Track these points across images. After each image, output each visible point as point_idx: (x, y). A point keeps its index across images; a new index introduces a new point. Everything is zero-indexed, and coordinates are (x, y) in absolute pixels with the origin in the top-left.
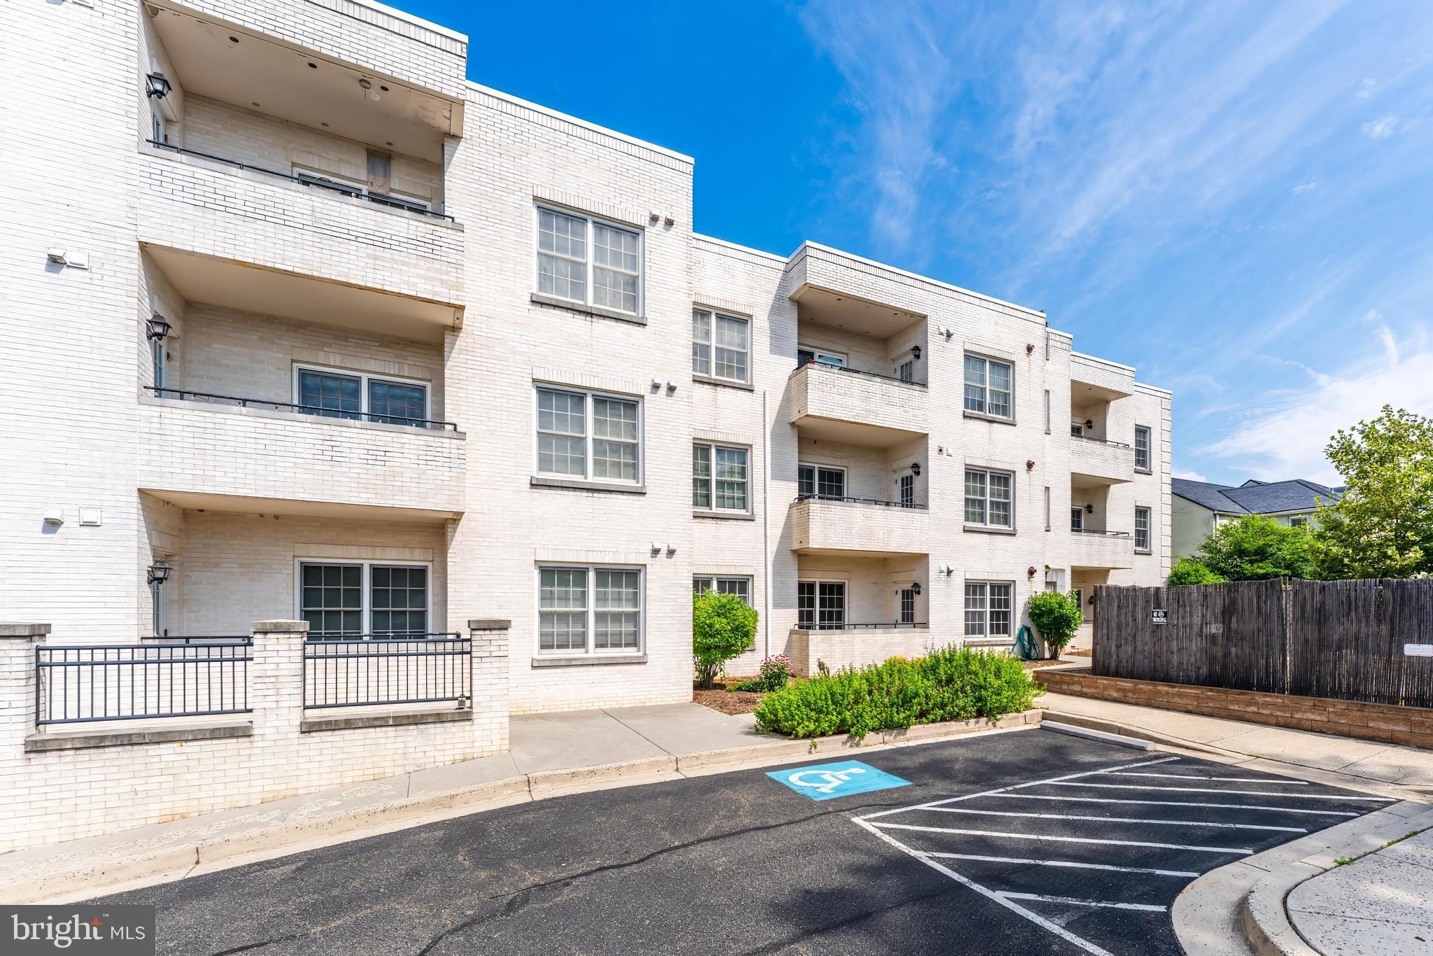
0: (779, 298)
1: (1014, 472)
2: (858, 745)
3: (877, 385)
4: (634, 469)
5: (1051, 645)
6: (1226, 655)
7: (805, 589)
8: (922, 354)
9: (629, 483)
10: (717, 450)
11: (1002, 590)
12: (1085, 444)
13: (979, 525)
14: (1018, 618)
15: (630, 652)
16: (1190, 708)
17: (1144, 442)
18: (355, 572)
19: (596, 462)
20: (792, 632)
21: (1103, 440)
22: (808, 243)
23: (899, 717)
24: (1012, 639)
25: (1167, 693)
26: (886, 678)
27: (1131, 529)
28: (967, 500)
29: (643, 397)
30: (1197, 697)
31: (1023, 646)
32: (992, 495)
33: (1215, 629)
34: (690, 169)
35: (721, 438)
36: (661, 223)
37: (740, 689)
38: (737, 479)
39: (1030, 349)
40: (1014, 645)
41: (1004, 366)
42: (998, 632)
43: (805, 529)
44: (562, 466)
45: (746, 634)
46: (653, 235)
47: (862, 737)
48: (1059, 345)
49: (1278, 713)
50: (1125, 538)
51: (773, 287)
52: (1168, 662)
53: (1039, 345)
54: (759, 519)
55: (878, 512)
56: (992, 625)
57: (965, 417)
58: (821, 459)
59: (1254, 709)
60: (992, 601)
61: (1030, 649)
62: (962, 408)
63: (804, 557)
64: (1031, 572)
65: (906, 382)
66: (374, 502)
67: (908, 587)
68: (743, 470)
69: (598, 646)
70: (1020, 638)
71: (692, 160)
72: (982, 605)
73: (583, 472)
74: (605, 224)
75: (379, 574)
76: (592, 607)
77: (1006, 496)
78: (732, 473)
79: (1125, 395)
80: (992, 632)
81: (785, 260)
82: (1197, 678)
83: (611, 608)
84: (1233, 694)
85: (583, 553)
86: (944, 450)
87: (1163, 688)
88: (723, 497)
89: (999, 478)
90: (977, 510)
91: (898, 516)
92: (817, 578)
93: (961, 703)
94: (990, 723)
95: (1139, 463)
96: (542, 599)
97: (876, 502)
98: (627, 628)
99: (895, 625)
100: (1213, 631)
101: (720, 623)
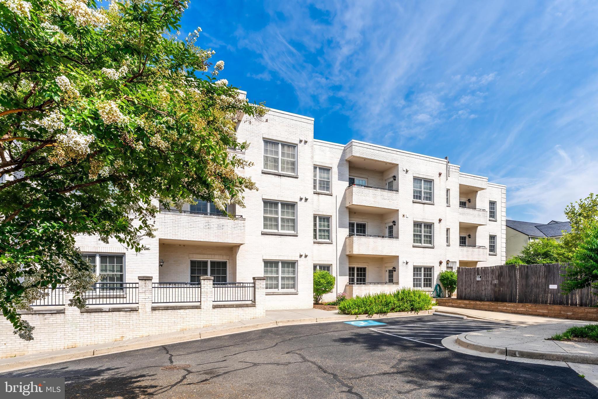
0: (341, 160)
1: (434, 223)
2: (371, 317)
3: (379, 192)
4: (294, 228)
5: (449, 292)
6: (500, 290)
7: (351, 269)
8: (396, 179)
9: (292, 232)
10: (319, 218)
11: (429, 270)
12: (466, 210)
13: (420, 244)
14: (435, 281)
15: (292, 290)
16: (486, 309)
17: (494, 208)
18: (206, 263)
19: (282, 226)
20: (346, 286)
21: (474, 208)
22: (353, 140)
23: (385, 309)
24: (432, 289)
25: (480, 304)
26: (381, 298)
27: (487, 245)
28: (414, 235)
29: (297, 203)
30: (489, 305)
31: (437, 292)
32: (424, 232)
33: (496, 282)
34: (313, 122)
35: (320, 213)
36: (303, 142)
37: (329, 304)
38: (326, 228)
39: (440, 174)
40: (433, 292)
41: (429, 182)
42: (427, 286)
43: (352, 247)
44: (271, 226)
45: (332, 285)
46: (300, 146)
47: (372, 315)
48: (454, 170)
49: (513, 309)
50: (483, 249)
51: (339, 156)
52: (481, 294)
53: (444, 172)
54: (334, 243)
55: (379, 240)
56: (424, 284)
57: (413, 202)
58: (358, 220)
59: (505, 308)
60: (424, 274)
61: (440, 293)
62: (412, 199)
63: (351, 257)
64: (441, 263)
65: (391, 190)
66: (220, 241)
67: (391, 269)
68: (328, 225)
69: (282, 288)
70: (436, 289)
71: (313, 119)
72: (420, 276)
73: (278, 229)
74: (285, 144)
75: (213, 263)
76: (280, 275)
77: (430, 233)
78: (324, 226)
79: (483, 189)
80: (424, 286)
81: (344, 146)
82: (490, 299)
83: (286, 275)
84: (500, 304)
85: (278, 256)
86: (405, 216)
87: (478, 303)
88: (321, 235)
89: (427, 226)
90: (419, 238)
91: (387, 241)
92: (356, 266)
93: (405, 306)
94: (416, 313)
95: (491, 217)
96: (265, 272)
97: (379, 236)
98: (291, 282)
99: (386, 283)
100: (495, 282)
101: (322, 281)
